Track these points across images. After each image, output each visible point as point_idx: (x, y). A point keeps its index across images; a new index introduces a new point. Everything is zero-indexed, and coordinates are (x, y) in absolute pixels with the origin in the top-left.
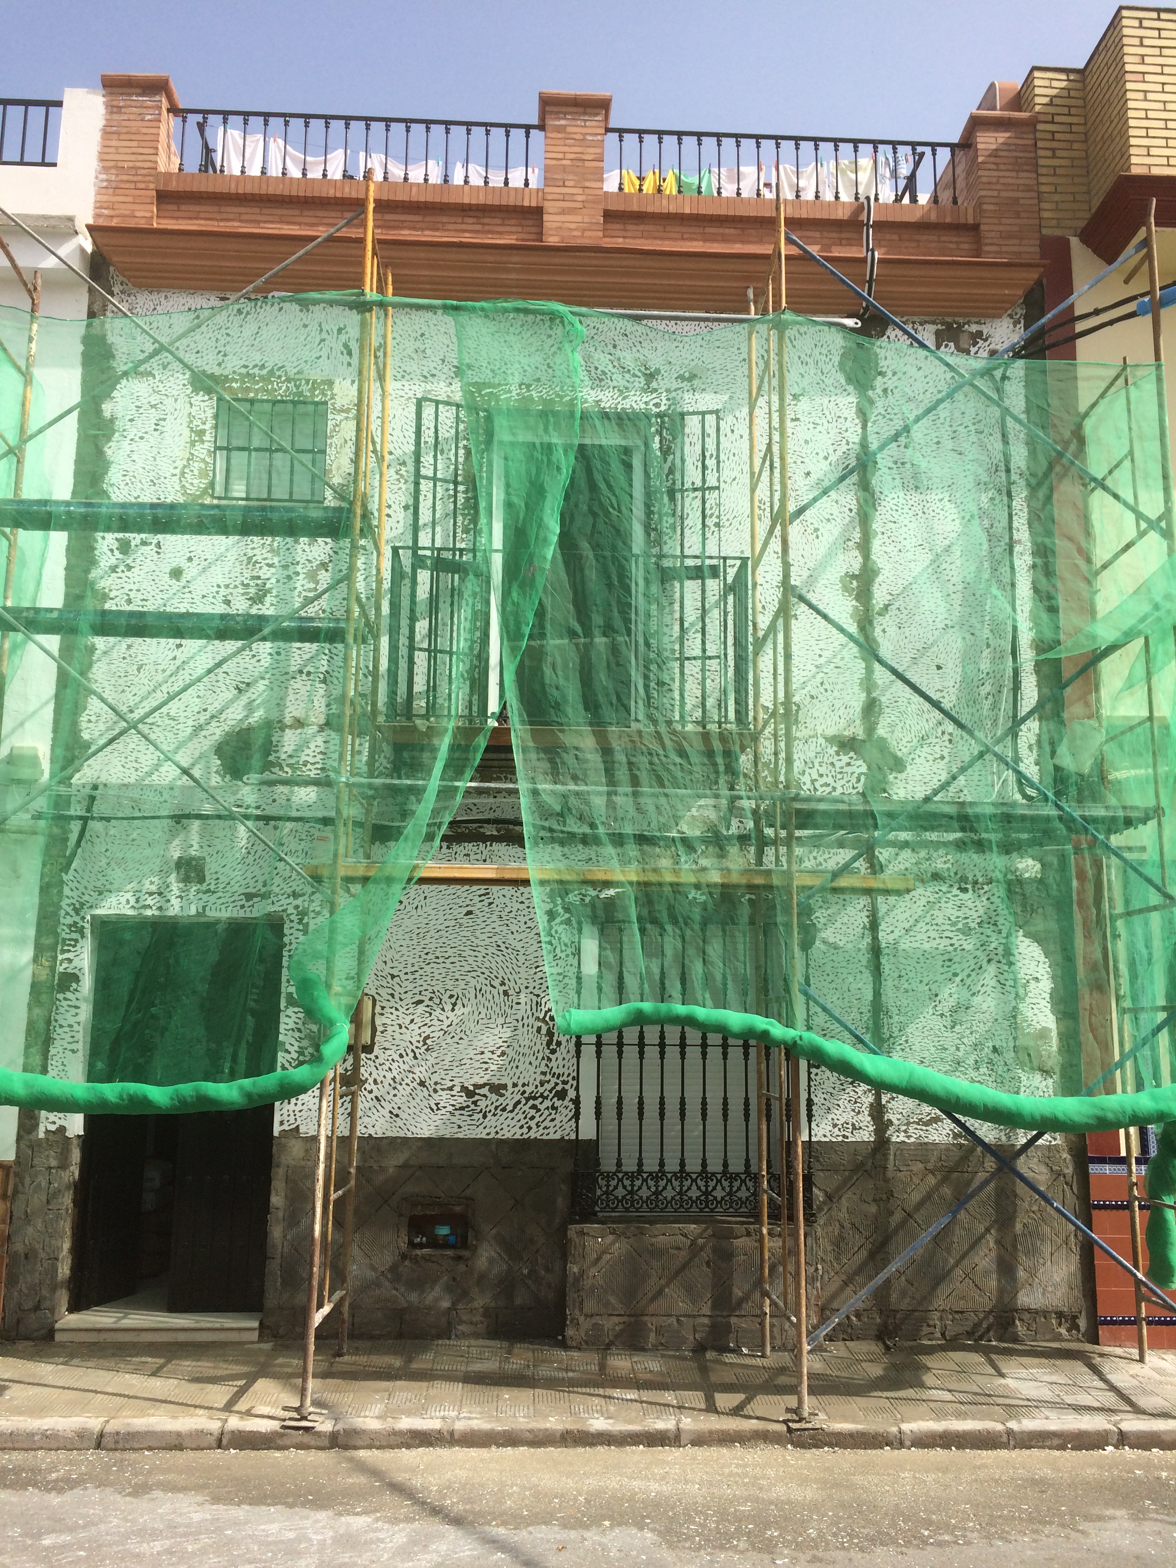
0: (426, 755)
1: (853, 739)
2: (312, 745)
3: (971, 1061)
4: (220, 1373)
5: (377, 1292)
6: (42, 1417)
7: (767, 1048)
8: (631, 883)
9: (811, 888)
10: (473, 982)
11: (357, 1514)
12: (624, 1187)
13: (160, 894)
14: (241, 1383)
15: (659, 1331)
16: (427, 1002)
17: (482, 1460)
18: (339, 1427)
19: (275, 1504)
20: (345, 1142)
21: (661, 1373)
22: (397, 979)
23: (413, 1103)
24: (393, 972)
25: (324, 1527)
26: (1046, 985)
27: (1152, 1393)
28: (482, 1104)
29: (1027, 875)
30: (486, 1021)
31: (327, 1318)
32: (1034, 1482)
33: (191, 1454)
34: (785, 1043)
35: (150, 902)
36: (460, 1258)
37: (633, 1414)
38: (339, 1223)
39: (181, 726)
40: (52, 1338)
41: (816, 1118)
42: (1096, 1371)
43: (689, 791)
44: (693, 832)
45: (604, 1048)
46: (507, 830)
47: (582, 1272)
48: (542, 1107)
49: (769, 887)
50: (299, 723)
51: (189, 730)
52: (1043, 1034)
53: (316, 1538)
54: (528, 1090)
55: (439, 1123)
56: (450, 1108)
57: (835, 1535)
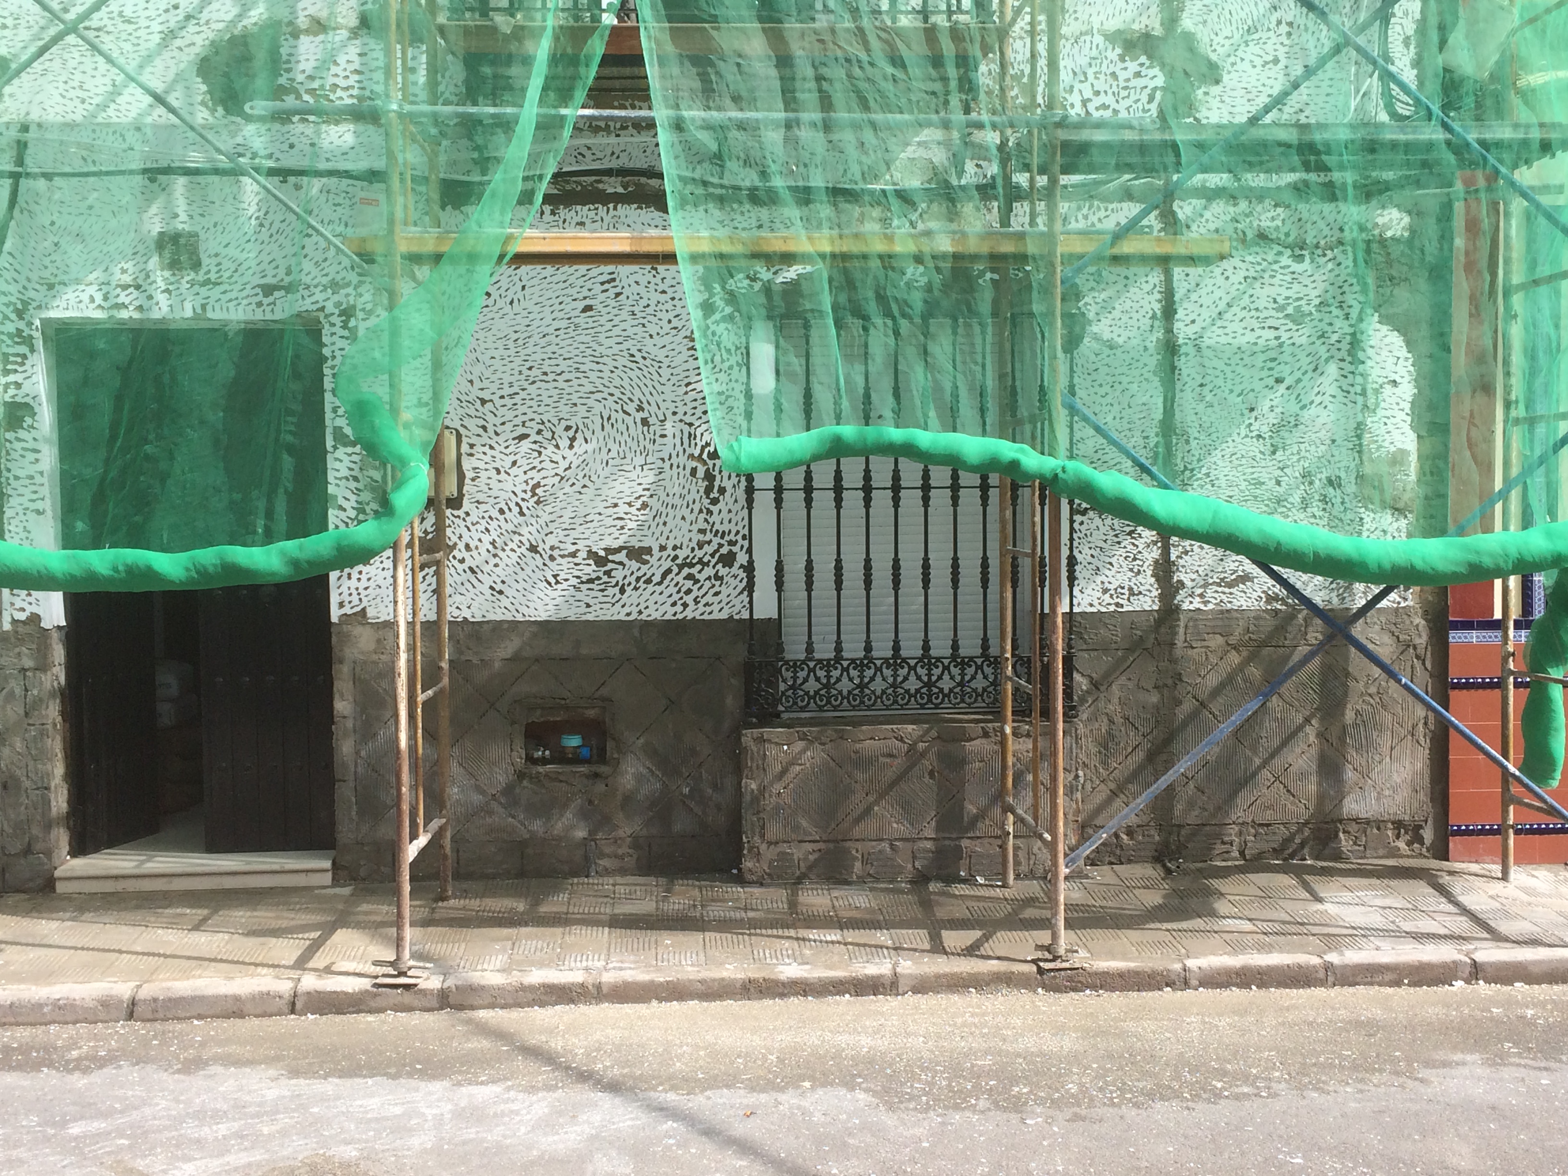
0: (514, 71)
1: (1147, 36)
2: (342, 59)
3: (1296, 498)
4: (284, 924)
5: (489, 820)
6: (51, 984)
7: (1015, 487)
8: (823, 256)
9: (1081, 257)
10: (598, 408)
11: (482, 1083)
12: (818, 679)
13: (138, 287)
14: (315, 935)
15: (865, 861)
16: (534, 437)
17: (639, 1018)
18: (450, 983)
19: (372, 1076)
20: (431, 628)
21: (871, 911)
22: (489, 405)
23: (522, 575)
24: (482, 395)
25: (439, 1100)
26: (1407, 390)
27: (1516, 917)
28: (618, 574)
29: (1389, 234)
30: (618, 461)
31: (423, 852)
32: (1358, 1024)
33: (256, 1021)
34: (1042, 477)
35: (123, 298)
36: (596, 775)
37: (836, 958)
38: (430, 735)
39: (142, 33)
40: (53, 889)
41: (1080, 583)
42: (1443, 891)
43: (906, 117)
44: (914, 182)
45: (785, 495)
46: (638, 185)
47: (762, 790)
48: (701, 577)
49: (1022, 258)
50: (319, 26)
51: (156, 38)
52: (1398, 459)
53: (429, 1112)
54: (682, 554)
55: (559, 600)
56: (574, 581)
57: (1101, 1089)
